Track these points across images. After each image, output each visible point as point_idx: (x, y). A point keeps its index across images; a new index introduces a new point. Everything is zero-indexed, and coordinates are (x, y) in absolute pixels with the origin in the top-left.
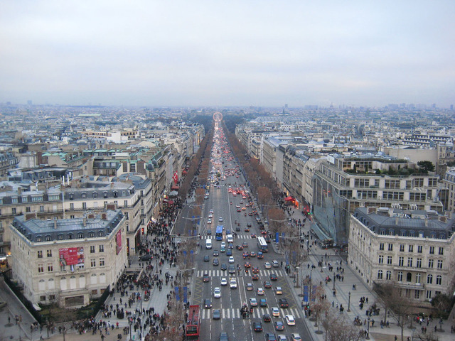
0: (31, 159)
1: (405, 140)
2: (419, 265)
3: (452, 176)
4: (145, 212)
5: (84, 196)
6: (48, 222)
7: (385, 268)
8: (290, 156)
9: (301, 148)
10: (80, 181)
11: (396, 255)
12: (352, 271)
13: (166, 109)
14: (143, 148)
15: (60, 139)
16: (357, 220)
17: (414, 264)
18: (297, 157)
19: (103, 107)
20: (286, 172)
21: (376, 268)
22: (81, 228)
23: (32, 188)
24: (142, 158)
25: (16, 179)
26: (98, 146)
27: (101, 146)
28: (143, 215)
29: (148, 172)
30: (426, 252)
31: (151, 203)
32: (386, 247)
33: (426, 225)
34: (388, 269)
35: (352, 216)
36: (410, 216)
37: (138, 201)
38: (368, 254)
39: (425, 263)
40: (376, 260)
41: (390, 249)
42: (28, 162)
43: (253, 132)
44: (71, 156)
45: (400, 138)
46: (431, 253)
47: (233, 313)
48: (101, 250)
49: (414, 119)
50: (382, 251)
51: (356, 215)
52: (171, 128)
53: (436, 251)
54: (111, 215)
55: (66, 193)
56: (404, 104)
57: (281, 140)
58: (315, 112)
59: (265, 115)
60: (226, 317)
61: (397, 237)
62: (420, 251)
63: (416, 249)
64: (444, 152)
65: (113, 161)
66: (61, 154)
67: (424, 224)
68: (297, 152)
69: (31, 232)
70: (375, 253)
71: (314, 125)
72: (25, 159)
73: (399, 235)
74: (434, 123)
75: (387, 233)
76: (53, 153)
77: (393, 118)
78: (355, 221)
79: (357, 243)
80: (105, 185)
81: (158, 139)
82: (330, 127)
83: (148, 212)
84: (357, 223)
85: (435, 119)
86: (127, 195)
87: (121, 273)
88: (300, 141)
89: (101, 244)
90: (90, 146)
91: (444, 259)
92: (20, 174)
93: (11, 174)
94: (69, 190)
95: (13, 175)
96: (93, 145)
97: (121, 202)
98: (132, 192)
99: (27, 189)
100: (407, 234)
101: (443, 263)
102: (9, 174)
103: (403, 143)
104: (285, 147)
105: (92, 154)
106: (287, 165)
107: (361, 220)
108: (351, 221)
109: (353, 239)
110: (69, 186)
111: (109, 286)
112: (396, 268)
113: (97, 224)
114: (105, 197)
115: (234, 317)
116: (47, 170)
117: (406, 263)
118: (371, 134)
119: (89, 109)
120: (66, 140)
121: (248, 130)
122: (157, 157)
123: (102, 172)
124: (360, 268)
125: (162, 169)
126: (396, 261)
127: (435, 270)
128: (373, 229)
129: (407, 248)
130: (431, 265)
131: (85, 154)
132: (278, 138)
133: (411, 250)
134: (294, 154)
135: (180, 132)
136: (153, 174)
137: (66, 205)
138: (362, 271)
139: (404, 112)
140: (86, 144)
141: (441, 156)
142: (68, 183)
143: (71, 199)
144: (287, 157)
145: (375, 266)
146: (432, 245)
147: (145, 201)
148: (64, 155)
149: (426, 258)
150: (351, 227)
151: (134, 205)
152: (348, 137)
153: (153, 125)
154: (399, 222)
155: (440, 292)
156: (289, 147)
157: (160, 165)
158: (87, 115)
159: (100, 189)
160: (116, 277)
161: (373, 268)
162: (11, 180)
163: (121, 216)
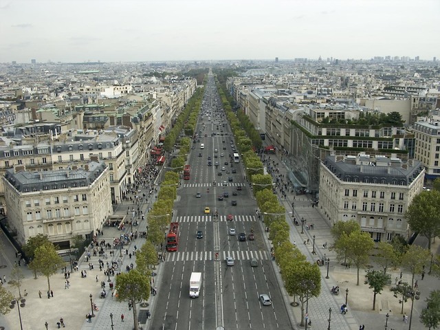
0: (26, 115)
1: (384, 91)
2: (381, 209)
3: (420, 125)
4: (131, 163)
5: (70, 149)
6: (35, 174)
7: (350, 213)
8: (271, 108)
9: (281, 99)
10: (68, 135)
11: (360, 201)
12: (322, 216)
13: (162, 64)
14: (131, 102)
15: (57, 95)
16: (326, 168)
17: (377, 208)
18: (277, 108)
19: (102, 63)
20: (268, 122)
21: (342, 213)
22: (65, 179)
23: (24, 142)
24: (128, 112)
25: (9, 135)
26: (90, 101)
27: (94, 101)
28: (129, 166)
29: (133, 124)
30: (388, 197)
31: (138, 154)
32: (351, 193)
33: (389, 172)
34: (352, 213)
35: (322, 164)
36: (375, 164)
37: (122, 152)
38: (335, 200)
39: (387, 208)
40: (342, 206)
41: (355, 195)
42: (23, 118)
43: (242, 84)
44: (63, 111)
45: (379, 90)
46: (392, 198)
47: (206, 255)
48: (84, 199)
49: (398, 71)
50: (347, 197)
51: (326, 163)
52: (164, 82)
53: (397, 196)
54: (93, 166)
55: (54, 146)
56: (389, 57)
57: (265, 92)
58: (304, 65)
59: (256, 68)
60: (199, 259)
61: (361, 183)
62: (382, 197)
63: (378, 194)
64: (417, 102)
65: (102, 115)
66: (53, 110)
67: (386, 171)
68: (277, 103)
69: (20, 183)
70: (341, 198)
71: (302, 78)
72: (20, 115)
73: (363, 182)
74: (416, 74)
75: (352, 180)
76: (46, 108)
77: (379, 70)
78: (324, 169)
79: (326, 190)
80: (91, 138)
81: (147, 93)
82: (317, 79)
83: (134, 163)
84: (326, 171)
85: (418, 71)
86: (111, 147)
87: (105, 220)
88: (283, 93)
89: (84, 193)
90: (83, 102)
91: (405, 204)
92: (12, 129)
93: (5, 130)
94: (57, 144)
95: (6, 130)
96: (86, 100)
97: (105, 154)
98: (116, 144)
99: (19, 143)
100: (371, 181)
101: (403, 207)
102: (3, 130)
103: (382, 94)
104: (267, 98)
105: (84, 108)
106: (268, 117)
107: (329, 168)
108: (321, 168)
109: (323, 186)
110: (57, 140)
111: (93, 231)
112: (359, 213)
113: (79, 175)
114: (91, 150)
115: (206, 259)
116: (37, 125)
117: (369, 208)
118: (354, 85)
119: (89, 66)
120: (61, 96)
121: (237, 83)
122: (143, 110)
123: (91, 125)
124: (328, 213)
125: (149, 122)
126: (360, 207)
127: (396, 215)
128: (339, 176)
129: (370, 194)
130: (392, 209)
131: (78, 109)
132: (263, 90)
133: (374, 196)
134: (275, 106)
135: (171, 86)
136: (139, 126)
137: (55, 158)
138: (330, 216)
139: (389, 64)
140: (79, 100)
141: (414, 107)
142: (57, 137)
143: (59, 152)
144: (269, 108)
145: (340, 211)
146: (393, 191)
147: (131, 152)
148: (56, 110)
149: (387, 203)
150: (322, 174)
151: (118, 157)
152: (330, 89)
153: (148, 80)
154: (364, 170)
155: (399, 235)
156: (271, 98)
157: (147, 118)
158: (87, 72)
159: (86, 142)
160: (100, 223)
161: (338, 212)
162: (4, 135)
163: (104, 167)
